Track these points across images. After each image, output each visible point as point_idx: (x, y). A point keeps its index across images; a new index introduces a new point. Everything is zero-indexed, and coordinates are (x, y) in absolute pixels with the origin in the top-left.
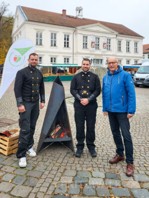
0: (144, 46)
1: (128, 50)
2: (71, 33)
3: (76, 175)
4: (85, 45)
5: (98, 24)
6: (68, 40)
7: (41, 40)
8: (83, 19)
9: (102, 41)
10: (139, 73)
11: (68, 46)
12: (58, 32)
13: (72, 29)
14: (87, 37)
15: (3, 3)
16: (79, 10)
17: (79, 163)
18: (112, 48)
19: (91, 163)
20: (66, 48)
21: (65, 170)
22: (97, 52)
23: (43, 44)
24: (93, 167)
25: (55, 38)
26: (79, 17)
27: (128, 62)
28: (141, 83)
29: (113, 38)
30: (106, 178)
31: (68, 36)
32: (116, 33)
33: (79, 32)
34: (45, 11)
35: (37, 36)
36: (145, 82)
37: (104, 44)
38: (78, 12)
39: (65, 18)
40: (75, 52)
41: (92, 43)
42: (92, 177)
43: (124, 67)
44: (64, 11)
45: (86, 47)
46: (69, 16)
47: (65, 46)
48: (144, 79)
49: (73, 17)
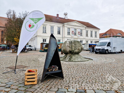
0: (100, 34)
1: (91, 36)
2: (61, 27)
3: (57, 91)
4: (69, 33)
5: (76, 22)
6: (60, 30)
7: (45, 30)
8: (68, 19)
9: (78, 31)
10: (98, 46)
11: (60, 34)
12: (54, 26)
13: (62, 24)
14: (70, 29)
15: (26, 11)
16: (66, 14)
17: (60, 85)
18: (83, 34)
19: (68, 85)
20: (59, 35)
21: (51, 88)
22: (75, 37)
23: (46, 32)
24: (69, 87)
25: (53, 29)
26: (66, 18)
27: (92, 42)
28: (99, 51)
29: (84, 29)
30: (77, 92)
31: (60, 28)
32: (85, 27)
33: (65, 26)
34: (48, 15)
35: (43, 28)
36: (100, 51)
37: (79, 32)
38: (65, 15)
39: (58, 19)
40: (63, 37)
41: (72, 32)
42: (68, 91)
43: (89, 44)
44: (58, 15)
45: (69, 34)
46: (60, 18)
47: (58, 34)
48: (100, 49)
49: (62, 18)
